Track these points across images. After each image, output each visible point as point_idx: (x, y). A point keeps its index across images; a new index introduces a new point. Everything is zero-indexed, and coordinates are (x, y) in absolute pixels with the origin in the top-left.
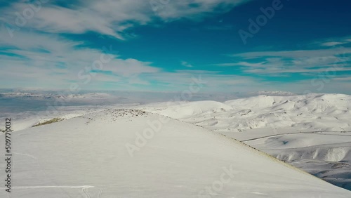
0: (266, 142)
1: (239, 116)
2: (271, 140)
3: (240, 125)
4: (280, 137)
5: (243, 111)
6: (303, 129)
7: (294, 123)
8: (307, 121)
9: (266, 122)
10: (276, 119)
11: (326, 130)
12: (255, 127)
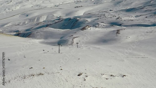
0: (20, 16)
1: (5, 4)
2: (22, 15)
3: (7, 9)
4: (26, 13)
5: (7, 1)
6: (36, 8)
7: (33, 5)
8: (38, 4)
9: (20, 6)
10: (24, 4)
11: (45, 7)
12: (14, 9)
